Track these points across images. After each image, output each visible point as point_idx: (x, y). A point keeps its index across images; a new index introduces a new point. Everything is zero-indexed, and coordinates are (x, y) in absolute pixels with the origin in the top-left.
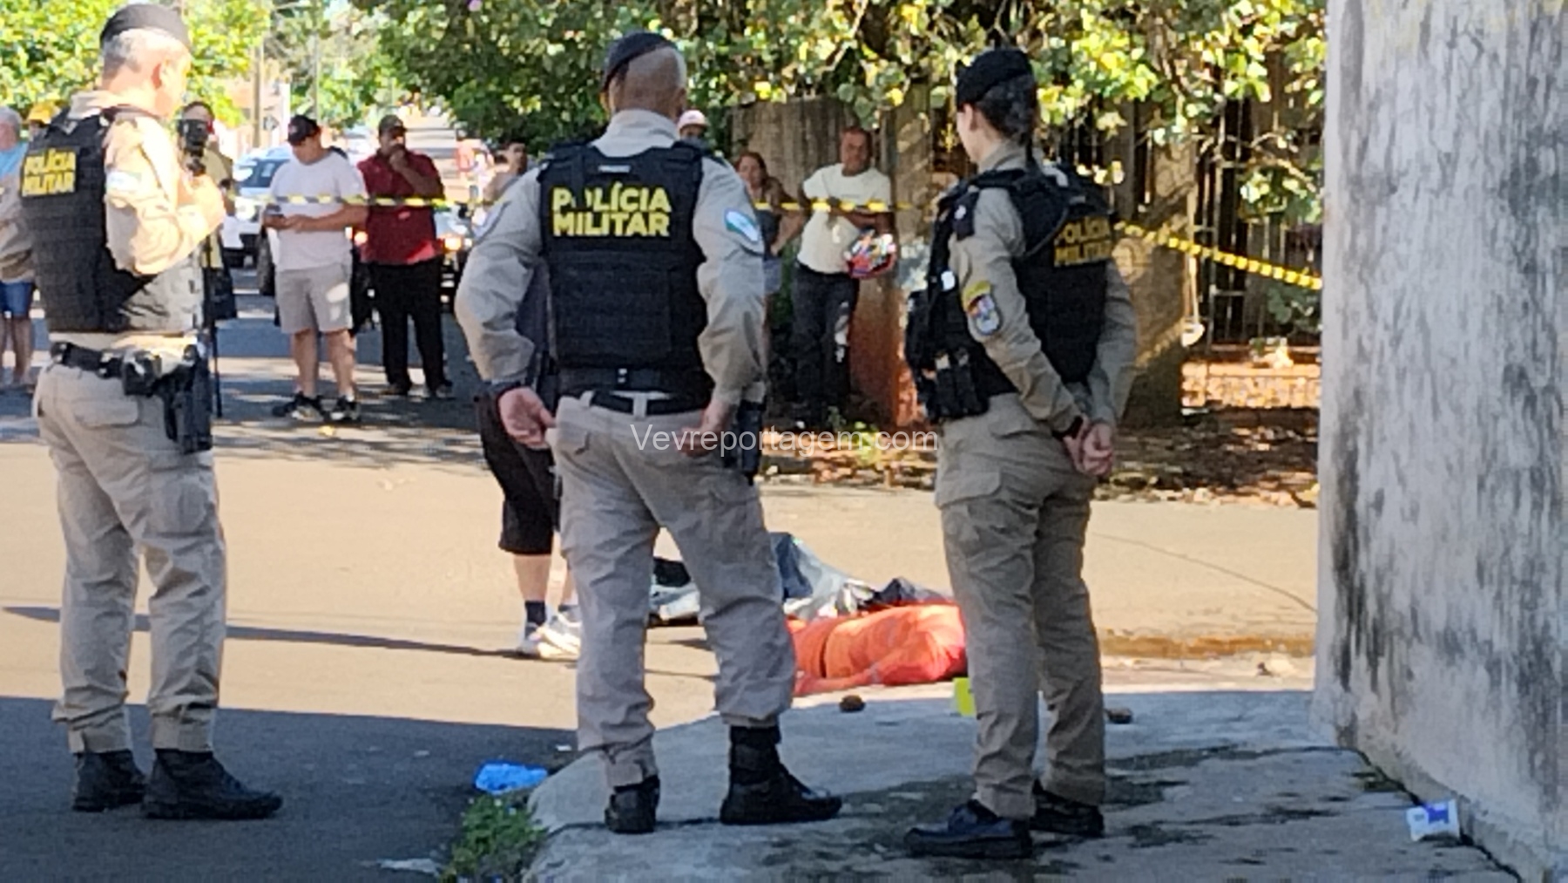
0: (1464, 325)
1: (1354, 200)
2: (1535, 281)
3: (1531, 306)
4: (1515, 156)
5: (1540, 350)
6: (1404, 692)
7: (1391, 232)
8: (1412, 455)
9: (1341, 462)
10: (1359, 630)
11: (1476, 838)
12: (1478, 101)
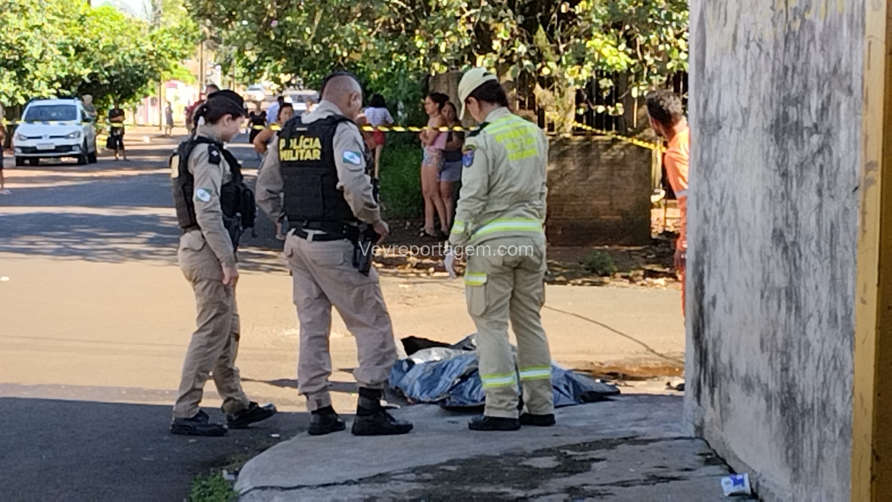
0: (754, 205)
1: (702, 133)
2: (787, 181)
3: (786, 196)
4: (778, 110)
5: (789, 221)
6: (726, 409)
7: (719, 151)
8: (729, 277)
9: (696, 278)
10: (705, 372)
11: (760, 494)
12: (760, 79)
